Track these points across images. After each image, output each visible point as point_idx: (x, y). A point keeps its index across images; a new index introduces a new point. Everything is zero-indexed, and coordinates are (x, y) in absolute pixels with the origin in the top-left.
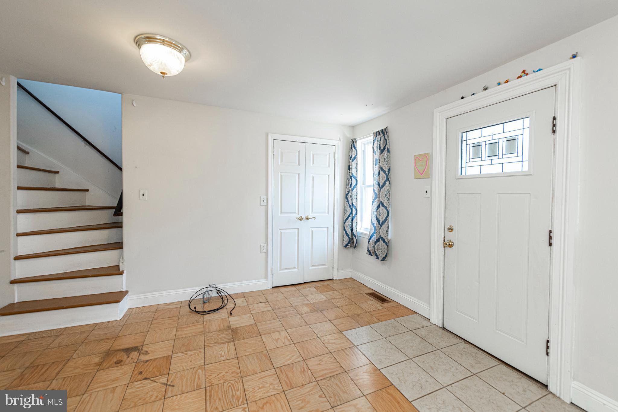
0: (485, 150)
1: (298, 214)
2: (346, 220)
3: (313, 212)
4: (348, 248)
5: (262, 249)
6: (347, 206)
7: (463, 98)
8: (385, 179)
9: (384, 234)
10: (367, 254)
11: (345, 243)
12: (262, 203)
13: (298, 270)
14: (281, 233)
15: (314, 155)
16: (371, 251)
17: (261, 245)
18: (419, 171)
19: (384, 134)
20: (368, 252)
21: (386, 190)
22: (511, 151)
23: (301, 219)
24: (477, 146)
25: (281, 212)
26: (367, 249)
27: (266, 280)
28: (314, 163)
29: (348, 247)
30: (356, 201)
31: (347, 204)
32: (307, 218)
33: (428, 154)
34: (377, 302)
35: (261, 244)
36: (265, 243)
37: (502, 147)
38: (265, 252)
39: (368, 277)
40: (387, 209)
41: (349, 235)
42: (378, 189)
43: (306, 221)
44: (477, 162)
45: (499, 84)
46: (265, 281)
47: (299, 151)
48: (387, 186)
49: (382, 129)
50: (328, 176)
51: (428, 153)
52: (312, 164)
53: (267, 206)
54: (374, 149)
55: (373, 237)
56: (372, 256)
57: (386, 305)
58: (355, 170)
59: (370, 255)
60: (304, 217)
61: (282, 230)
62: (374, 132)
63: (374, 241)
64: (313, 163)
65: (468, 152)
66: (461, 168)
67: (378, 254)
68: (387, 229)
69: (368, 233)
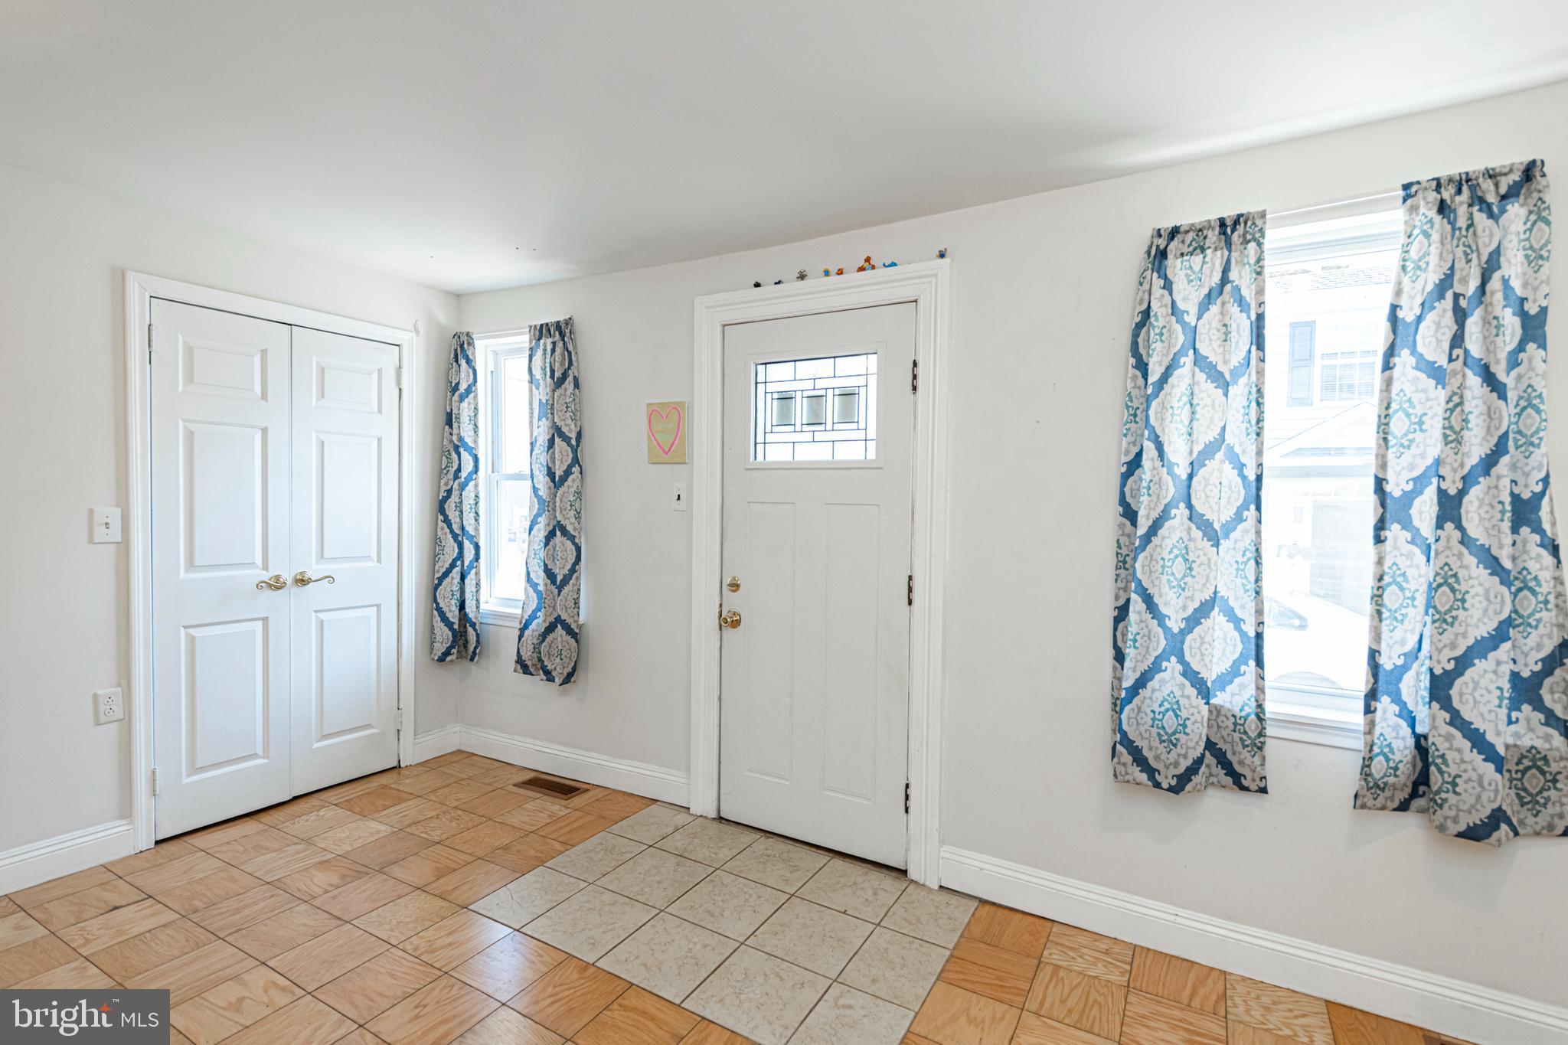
0: (800, 410)
1: (265, 567)
2: (441, 580)
3: (322, 557)
4: (452, 661)
5: (102, 708)
6: (442, 537)
7: (757, 285)
8: (570, 461)
9: (569, 611)
10: (515, 671)
11: (440, 648)
12: (100, 534)
13: (266, 761)
14: (192, 640)
15: (323, 369)
16: (529, 663)
17: (95, 697)
18: (659, 445)
19: (562, 335)
20: (519, 667)
21: (572, 490)
22: (847, 416)
23: (276, 584)
24: (785, 398)
25: (191, 564)
26: (515, 658)
27: (124, 822)
28: (323, 397)
29: (449, 658)
30: (476, 520)
31: (442, 529)
32: (302, 581)
33: (683, 403)
34: (552, 799)
35: (99, 692)
36: (119, 685)
37: (832, 407)
38: (122, 717)
39: (518, 738)
40: (577, 541)
41: (453, 623)
42: (550, 488)
43: (295, 590)
44: (785, 434)
45: (827, 273)
46: (122, 826)
47: (264, 352)
48: (573, 481)
49: (558, 322)
50: (376, 442)
51: (681, 403)
52: (318, 400)
53: (124, 548)
54: (534, 372)
55: (535, 622)
56: (532, 675)
57: (577, 801)
58: (471, 427)
59: (524, 673)
60: (287, 576)
61: (197, 629)
62: (533, 324)
63: (537, 634)
64: (322, 395)
65: (768, 411)
66: (756, 444)
67: (549, 668)
68: (576, 597)
69: (519, 612)
